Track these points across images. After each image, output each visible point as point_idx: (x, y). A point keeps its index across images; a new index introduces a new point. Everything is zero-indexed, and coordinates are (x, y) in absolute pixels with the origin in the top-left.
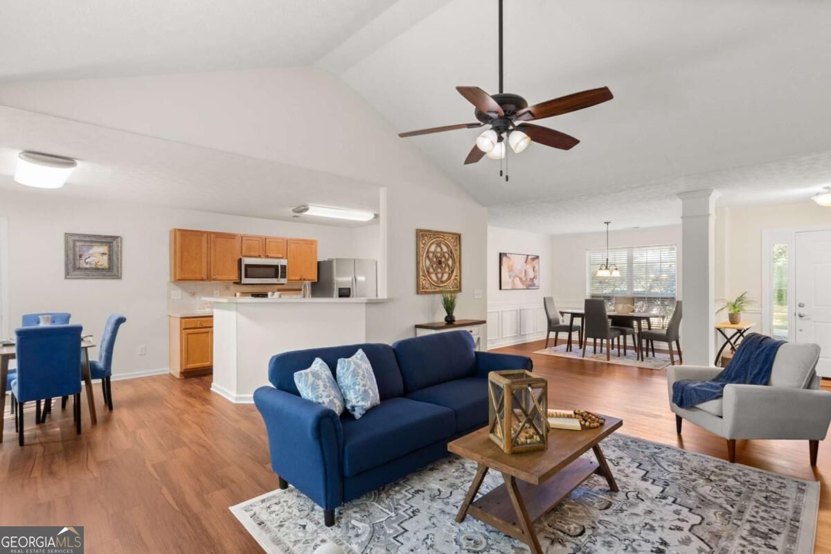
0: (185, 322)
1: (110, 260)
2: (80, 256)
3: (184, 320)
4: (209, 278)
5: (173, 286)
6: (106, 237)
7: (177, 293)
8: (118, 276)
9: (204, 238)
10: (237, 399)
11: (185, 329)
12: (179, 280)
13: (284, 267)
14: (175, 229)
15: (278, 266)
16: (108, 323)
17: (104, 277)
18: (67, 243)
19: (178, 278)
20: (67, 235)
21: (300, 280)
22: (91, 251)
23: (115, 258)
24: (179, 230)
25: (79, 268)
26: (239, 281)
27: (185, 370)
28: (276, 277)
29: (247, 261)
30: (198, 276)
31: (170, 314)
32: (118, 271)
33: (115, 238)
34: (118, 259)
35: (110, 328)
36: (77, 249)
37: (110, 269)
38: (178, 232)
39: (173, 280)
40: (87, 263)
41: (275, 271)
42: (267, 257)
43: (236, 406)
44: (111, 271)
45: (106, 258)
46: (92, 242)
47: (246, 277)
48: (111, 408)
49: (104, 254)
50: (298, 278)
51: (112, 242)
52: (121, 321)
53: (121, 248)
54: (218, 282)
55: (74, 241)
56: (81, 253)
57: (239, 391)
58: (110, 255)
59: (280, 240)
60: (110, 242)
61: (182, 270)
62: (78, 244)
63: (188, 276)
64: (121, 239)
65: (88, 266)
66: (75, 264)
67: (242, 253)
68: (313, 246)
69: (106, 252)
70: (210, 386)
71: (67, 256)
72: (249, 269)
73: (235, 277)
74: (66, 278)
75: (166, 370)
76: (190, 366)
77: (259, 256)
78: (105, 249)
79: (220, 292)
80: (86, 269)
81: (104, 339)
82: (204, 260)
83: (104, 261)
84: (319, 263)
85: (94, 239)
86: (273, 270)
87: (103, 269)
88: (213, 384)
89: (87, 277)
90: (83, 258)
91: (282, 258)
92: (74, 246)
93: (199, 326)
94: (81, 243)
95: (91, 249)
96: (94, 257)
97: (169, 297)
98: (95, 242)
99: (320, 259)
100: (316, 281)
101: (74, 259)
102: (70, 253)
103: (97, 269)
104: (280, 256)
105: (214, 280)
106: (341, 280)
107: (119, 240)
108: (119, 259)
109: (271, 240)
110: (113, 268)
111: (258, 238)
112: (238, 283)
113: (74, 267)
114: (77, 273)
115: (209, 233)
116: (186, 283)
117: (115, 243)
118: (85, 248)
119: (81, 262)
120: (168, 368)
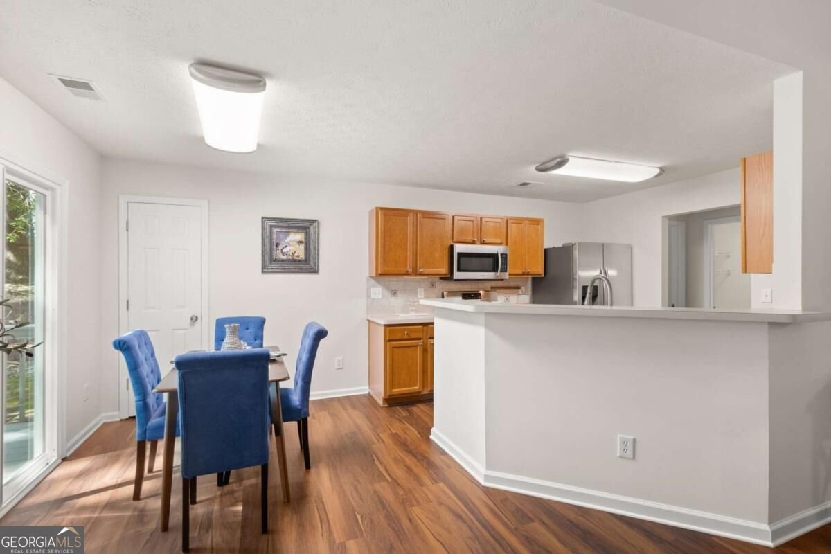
0: (390, 330)
1: (307, 249)
2: (277, 245)
3: (388, 328)
4: (415, 273)
5: (372, 282)
6: (303, 221)
7: (378, 291)
8: (314, 270)
9: (410, 219)
10: (487, 478)
11: (390, 341)
12: (381, 274)
13: (504, 256)
14: (377, 208)
15: (497, 254)
16: (305, 334)
17: (301, 271)
18: (264, 228)
19: (379, 272)
20: (264, 219)
21: (523, 274)
22: (288, 239)
23: (312, 247)
24: (382, 209)
25: (276, 260)
26: (449, 276)
27: (389, 396)
28: (495, 270)
29: (459, 248)
30: (403, 270)
31: (370, 319)
32: (314, 263)
33: (312, 222)
34: (314, 247)
35: (308, 343)
36: (274, 236)
37: (306, 261)
38: (380, 211)
39: (374, 275)
40: (283, 254)
41: (493, 262)
42: (483, 243)
43: (488, 491)
44: (307, 264)
45: (302, 247)
46: (288, 227)
47: (459, 270)
48: (308, 466)
49: (300, 242)
50: (520, 272)
51: (309, 228)
52: (321, 334)
53: (318, 235)
54: (425, 277)
55: (271, 227)
56: (277, 241)
57: (489, 465)
58: (306, 244)
59: (499, 220)
60: (307, 227)
61: (385, 262)
62: (275, 230)
63: (392, 269)
64: (318, 223)
65: (284, 257)
66: (271, 255)
67: (453, 238)
68: (540, 227)
69: (303, 240)
70: (430, 433)
71: (264, 245)
72: (463, 259)
73: (444, 270)
74: (263, 272)
75: (364, 390)
76: (396, 391)
77: (473, 242)
78: (300, 236)
79: (425, 290)
80: (283, 261)
81: (299, 359)
82: (409, 246)
83: (300, 252)
84: (546, 250)
85: (290, 224)
86: (490, 260)
87: (300, 261)
88: (433, 430)
89: (285, 271)
90: (280, 248)
91: (501, 244)
92: (271, 233)
93: (406, 337)
94: (279, 230)
95: (288, 236)
96: (290, 245)
97: (369, 296)
98: (292, 227)
99: (547, 245)
100: (543, 276)
101: (271, 249)
102: (267, 241)
103: (294, 261)
104: (499, 241)
105: (421, 274)
106: (585, 274)
107: (316, 224)
108: (316, 249)
109: (487, 219)
110: (309, 260)
111: (470, 219)
112: (448, 278)
113: (272, 260)
114: (274, 266)
115: (416, 212)
116: (387, 279)
117: (312, 228)
118: (281, 236)
119: (279, 252)
120: (368, 387)
